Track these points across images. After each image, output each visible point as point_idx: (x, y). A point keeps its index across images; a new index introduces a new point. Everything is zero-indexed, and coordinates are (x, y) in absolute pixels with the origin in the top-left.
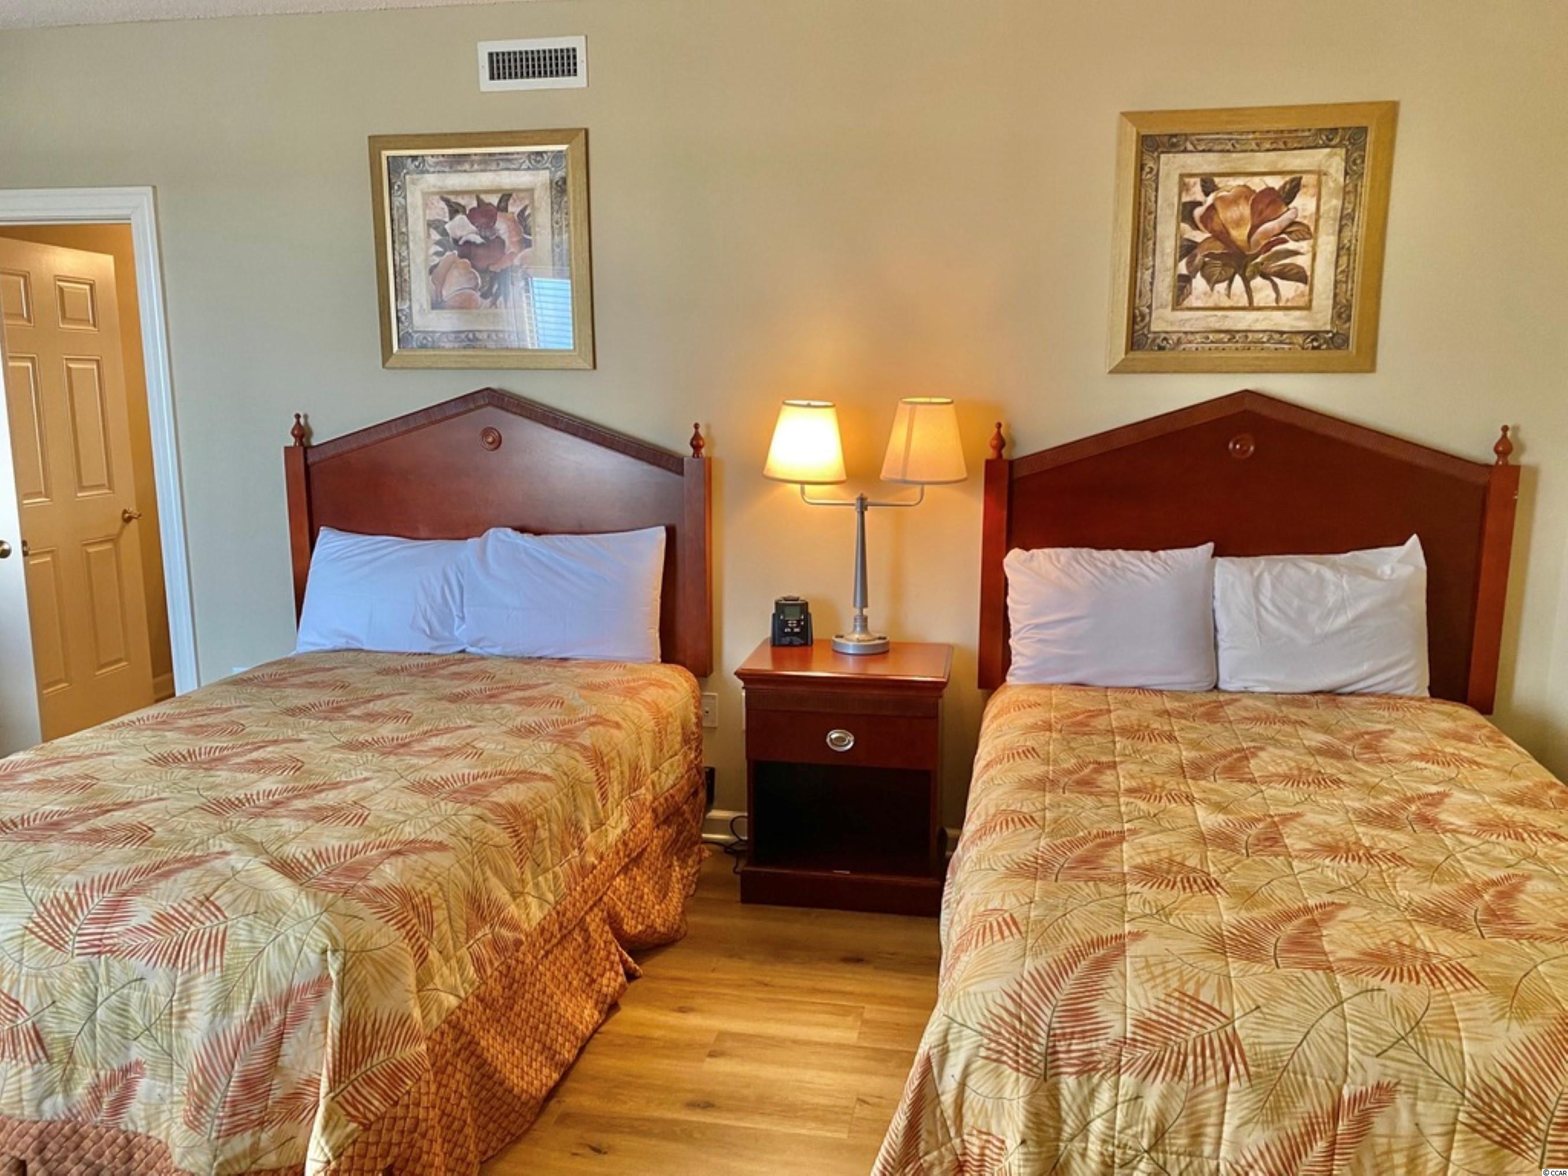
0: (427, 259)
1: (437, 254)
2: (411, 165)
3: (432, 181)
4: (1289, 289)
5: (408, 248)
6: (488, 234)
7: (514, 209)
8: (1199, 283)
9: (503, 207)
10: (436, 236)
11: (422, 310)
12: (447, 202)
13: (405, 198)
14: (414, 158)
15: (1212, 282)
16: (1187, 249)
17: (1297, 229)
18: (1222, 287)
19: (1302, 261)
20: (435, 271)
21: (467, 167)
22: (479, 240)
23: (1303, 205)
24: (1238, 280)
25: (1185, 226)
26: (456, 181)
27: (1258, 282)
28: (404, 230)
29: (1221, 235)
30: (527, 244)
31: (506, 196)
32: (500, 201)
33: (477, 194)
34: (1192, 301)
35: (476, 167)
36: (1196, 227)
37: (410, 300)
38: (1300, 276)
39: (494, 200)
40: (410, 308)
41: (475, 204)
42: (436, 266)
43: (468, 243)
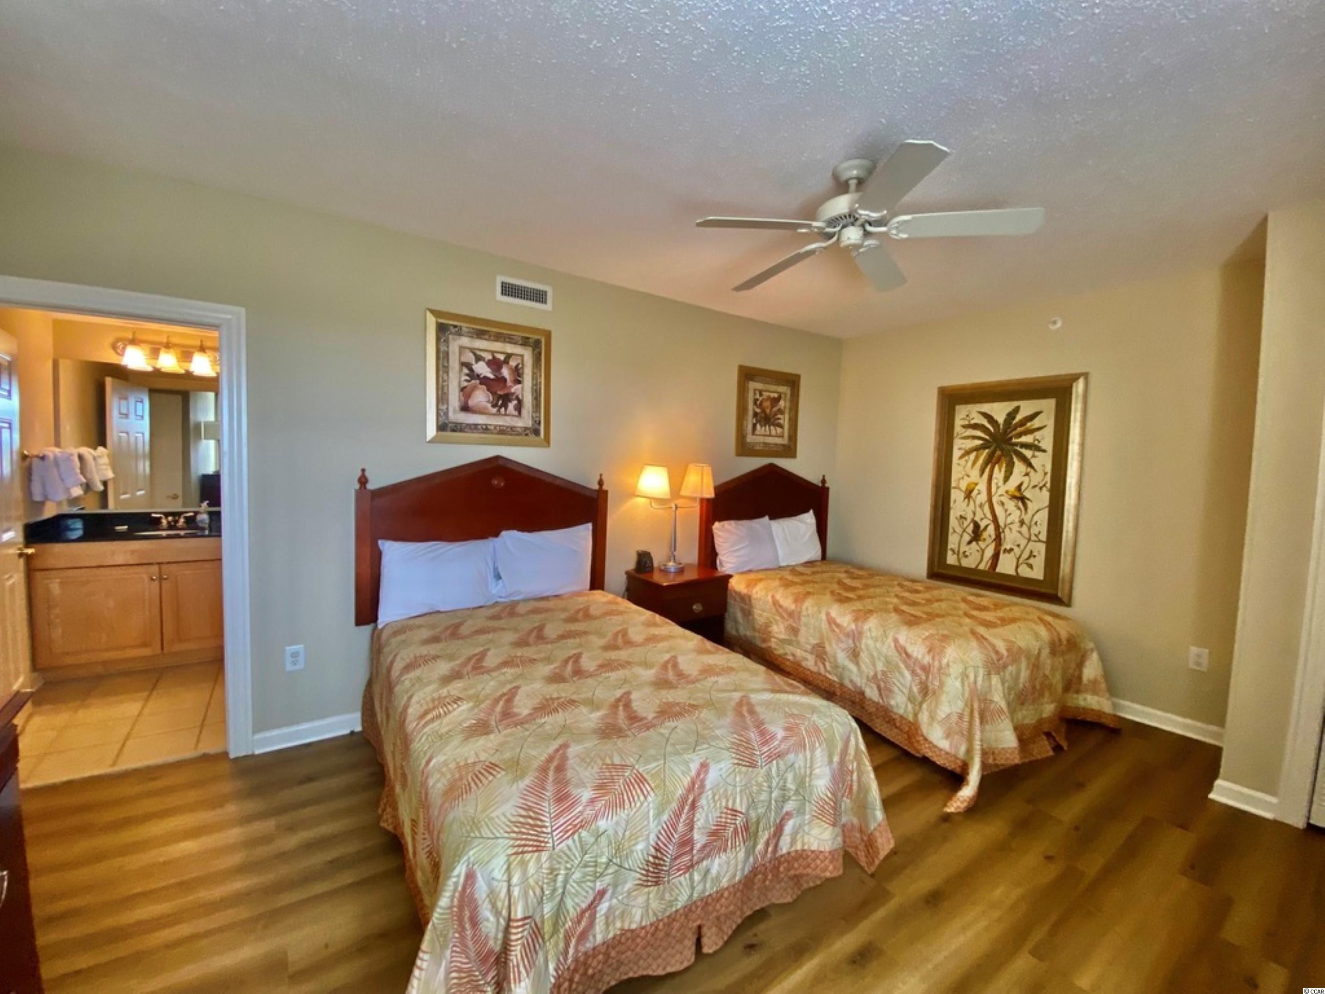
0: (460, 383)
1: (466, 381)
2: (453, 330)
3: (465, 341)
4: (779, 430)
5: (448, 375)
6: (497, 374)
7: (513, 363)
8: (758, 426)
9: (506, 361)
10: (466, 371)
11: (455, 411)
12: (475, 354)
13: (448, 347)
14: (455, 326)
15: (761, 426)
16: (755, 414)
17: (780, 411)
18: (763, 428)
19: (781, 421)
20: (465, 390)
21: (487, 337)
22: (492, 376)
23: (782, 403)
24: (767, 427)
25: (755, 407)
26: (480, 344)
27: (772, 428)
28: (446, 364)
29: (764, 411)
30: (519, 382)
31: (509, 356)
32: (505, 359)
33: (493, 352)
34: (757, 432)
35: (492, 338)
36: (757, 407)
37: (448, 404)
38: (781, 426)
39: (502, 357)
40: (447, 409)
41: (490, 357)
42: (465, 387)
43: (485, 377)
